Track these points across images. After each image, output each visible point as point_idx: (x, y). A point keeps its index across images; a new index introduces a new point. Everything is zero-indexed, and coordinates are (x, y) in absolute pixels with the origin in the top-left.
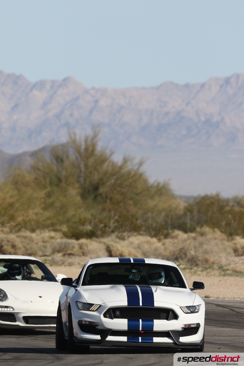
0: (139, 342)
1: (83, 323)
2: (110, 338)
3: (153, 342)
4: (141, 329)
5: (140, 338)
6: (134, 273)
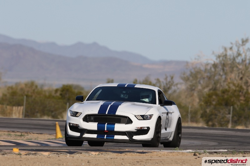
0: (104, 139)
2: (86, 135)
3: (114, 139)
4: (106, 130)
5: (105, 136)
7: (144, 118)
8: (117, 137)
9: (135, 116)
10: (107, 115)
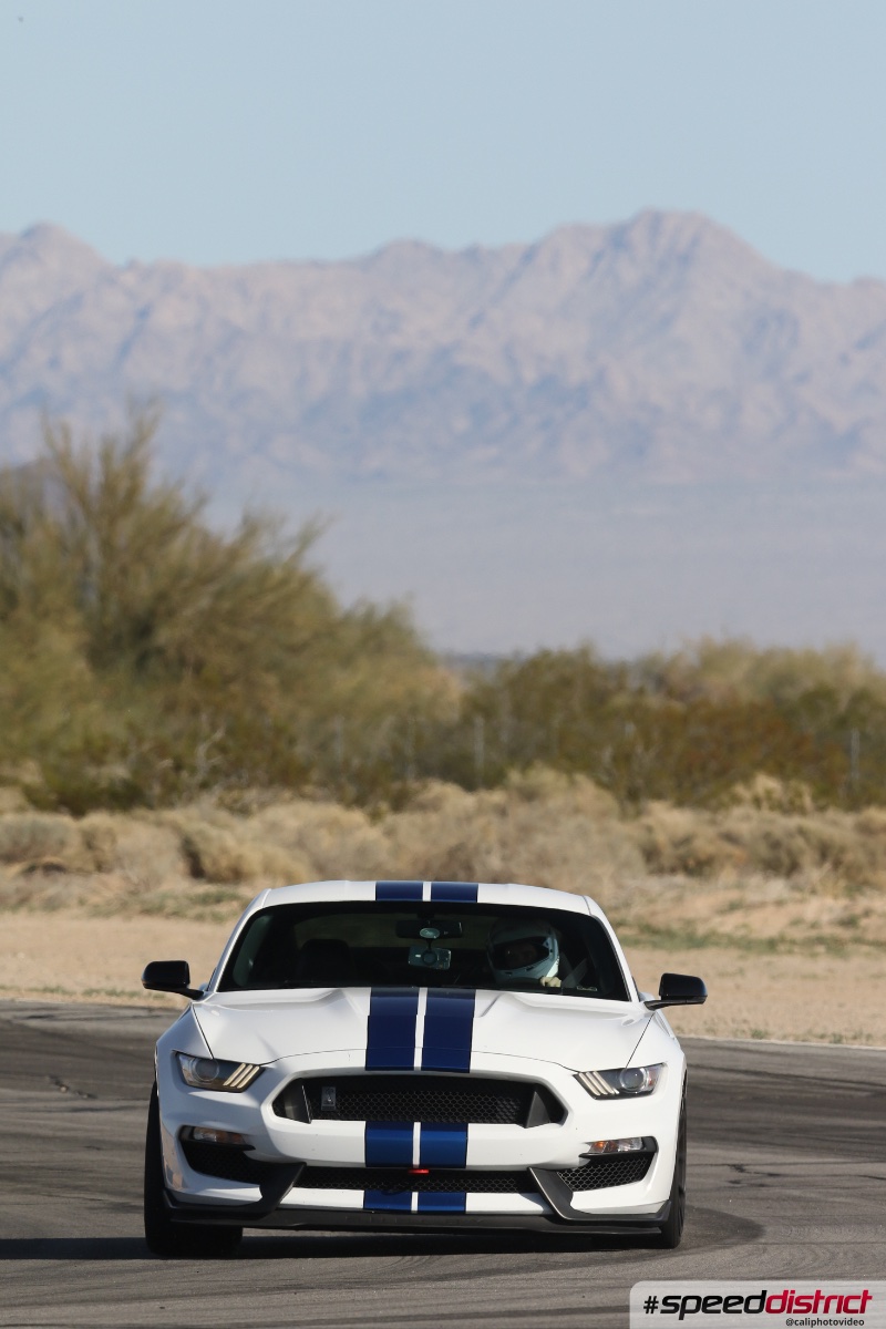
0: (409, 1212)
1: (199, 1136)
2: (297, 1196)
3: (463, 1213)
4: (416, 1160)
5: (415, 1196)
6: (430, 940)
9: (576, 1077)
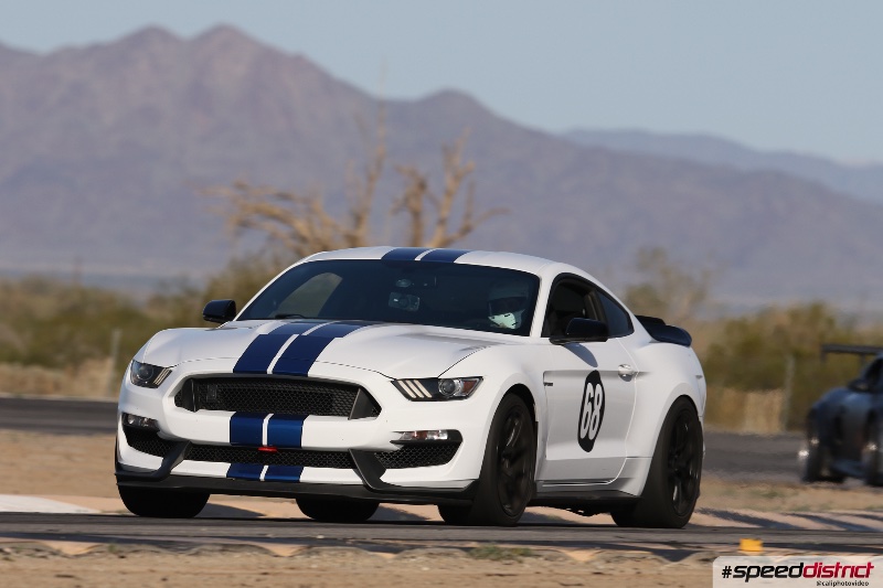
0: (259, 480)
1: (130, 421)
2: (184, 467)
3: (298, 482)
4: (265, 442)
5: (265, 468)
7: (438, 390)
8: (311, 475)
9: (395, 382)
10: (270, 379)
